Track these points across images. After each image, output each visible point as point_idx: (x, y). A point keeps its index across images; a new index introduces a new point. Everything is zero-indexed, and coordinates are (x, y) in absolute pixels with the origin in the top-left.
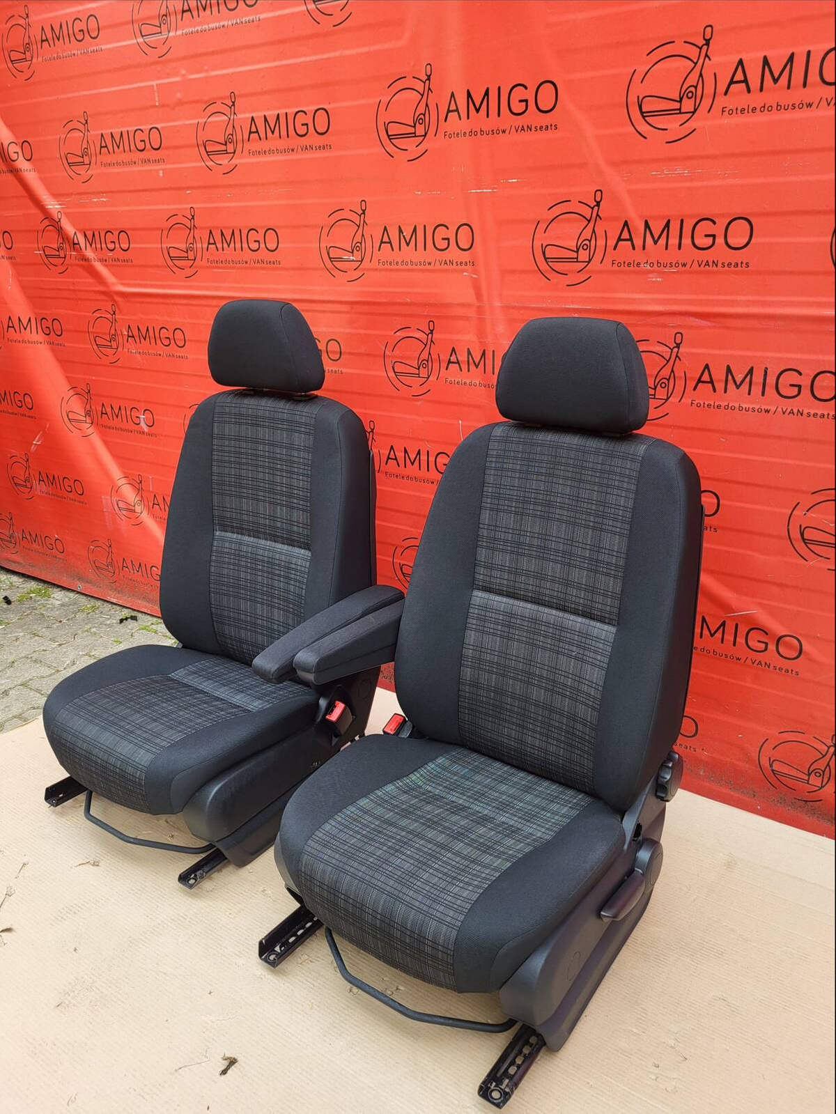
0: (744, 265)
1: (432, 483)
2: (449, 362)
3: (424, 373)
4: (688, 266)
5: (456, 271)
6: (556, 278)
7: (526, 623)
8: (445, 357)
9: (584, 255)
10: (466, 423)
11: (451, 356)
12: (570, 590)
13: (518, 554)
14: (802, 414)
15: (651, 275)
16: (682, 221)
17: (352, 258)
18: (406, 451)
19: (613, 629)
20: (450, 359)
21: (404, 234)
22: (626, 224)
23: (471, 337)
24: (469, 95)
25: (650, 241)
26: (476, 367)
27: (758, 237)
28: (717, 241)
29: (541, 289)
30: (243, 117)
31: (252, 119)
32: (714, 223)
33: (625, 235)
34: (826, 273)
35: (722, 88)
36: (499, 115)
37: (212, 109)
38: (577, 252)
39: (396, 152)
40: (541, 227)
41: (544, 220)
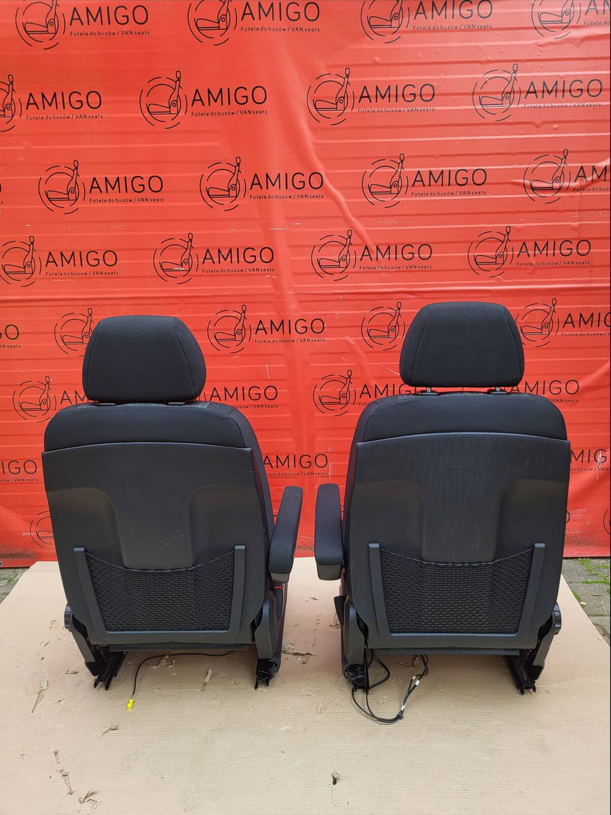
0: (429, 267)
1: (247, 407)
2: (258, 329)
3: (239, 337)
4: (401, 268)
5: (261, 274)
6: (327, 276)
8: (255, 326)
9: (343, 264)
10: (270, 366)
11: (259, 325)
15: (382, 273)
16: (396, 246)
17: (181, 269)
18: (226, 389)
20: (258, 327)
21: (223, 254)
22: (366, 247)
23: (273, 313)
24: (267, 176)
25: (380, 256)
26: (277, 330)
27: (434, 253)
28: (415, 255)
29: (318, 283)
30: (85, 178)
31: (94, 179)
32: (413, 247)
33: (366, 253)
34: (467, 270)
35: (411, 183)
36: (287, 188)
37: (55, 170)
38: (339, 262)
39: (216, 205)
40: (317, 249)
41: (318, 246)
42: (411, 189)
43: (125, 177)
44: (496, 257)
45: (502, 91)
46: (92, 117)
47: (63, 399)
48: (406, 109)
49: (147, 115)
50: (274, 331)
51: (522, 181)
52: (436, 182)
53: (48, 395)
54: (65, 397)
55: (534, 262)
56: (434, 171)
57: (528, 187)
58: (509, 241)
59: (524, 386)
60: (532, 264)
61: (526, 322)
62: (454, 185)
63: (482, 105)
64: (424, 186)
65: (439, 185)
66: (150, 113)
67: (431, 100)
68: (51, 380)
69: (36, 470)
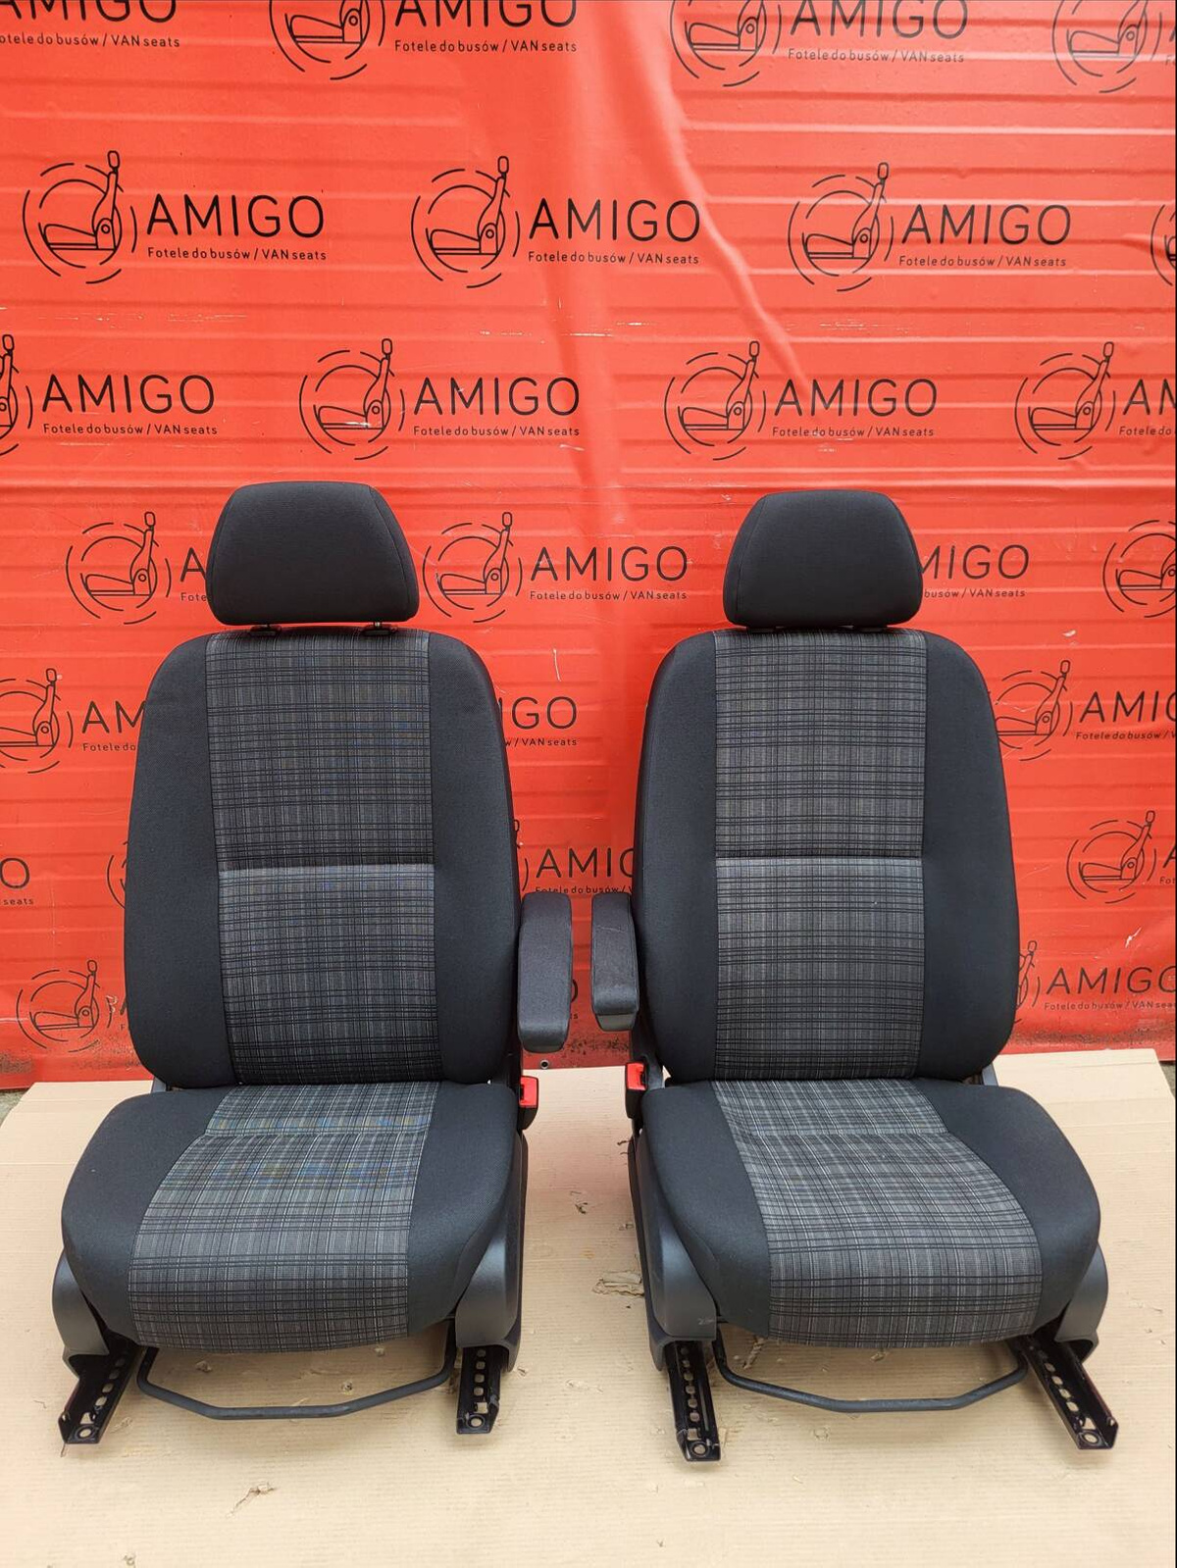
0: (927, 432)
2: (537, 568)
3: (493, 587)
4: (866, 434)
5: (549, 442)
6: (697, 450)
7: (799, 885)
8: (530, 562)
9: (736, 422)
10: (564, 652)
11: (540, 559)
12: (854, 828)
13: (777, 797)
14: (991, 594)
15: (822, 446)
16: (857, 381)
17: (365, 424)
19: (918, 862)
20: (538, 565)
21: (461, 390)
22: (790, 384)
23: (572, 532)
24: (571, 206)
25: (819, 405)
26: (582, 572)
27: (941, 401)
28: (898, 405)
29: (678, 464)
30: (136, 195)
31: (159, 198)
32: (894, 385)
33: (789, 396)
34: (1012, 441)
35: (900, 234)
36: (615, 237)
37: (63, 173)
38: (727, 417)
39: (448, 274)
40: (677, 385)
41: (682, 377)
42: (897, 248)
43: (234, 198)
44: (1077, 414)
45: (1120, 19)
46: (154, 43)
47: (88, 722)
48: (899, 55)
49: (287, 42)
50: (574, 572)
51: (1147, 238)
52: (957, 233)
53: (53, 712)
54: (94, 716)
55: (1158, 427)
56: (953, 206)
57: (1160, 251)
58: (1109, 376)
59: (1114, 702)
60: (1153, 432)
61: (1130, 562)
62: (996, 242)
63: (1072, 51)
64: (929, 241)
65: (962, 241)
66: (294, 37)
67: (959, 33)
68: (59, 677)
69: (27, 881)
